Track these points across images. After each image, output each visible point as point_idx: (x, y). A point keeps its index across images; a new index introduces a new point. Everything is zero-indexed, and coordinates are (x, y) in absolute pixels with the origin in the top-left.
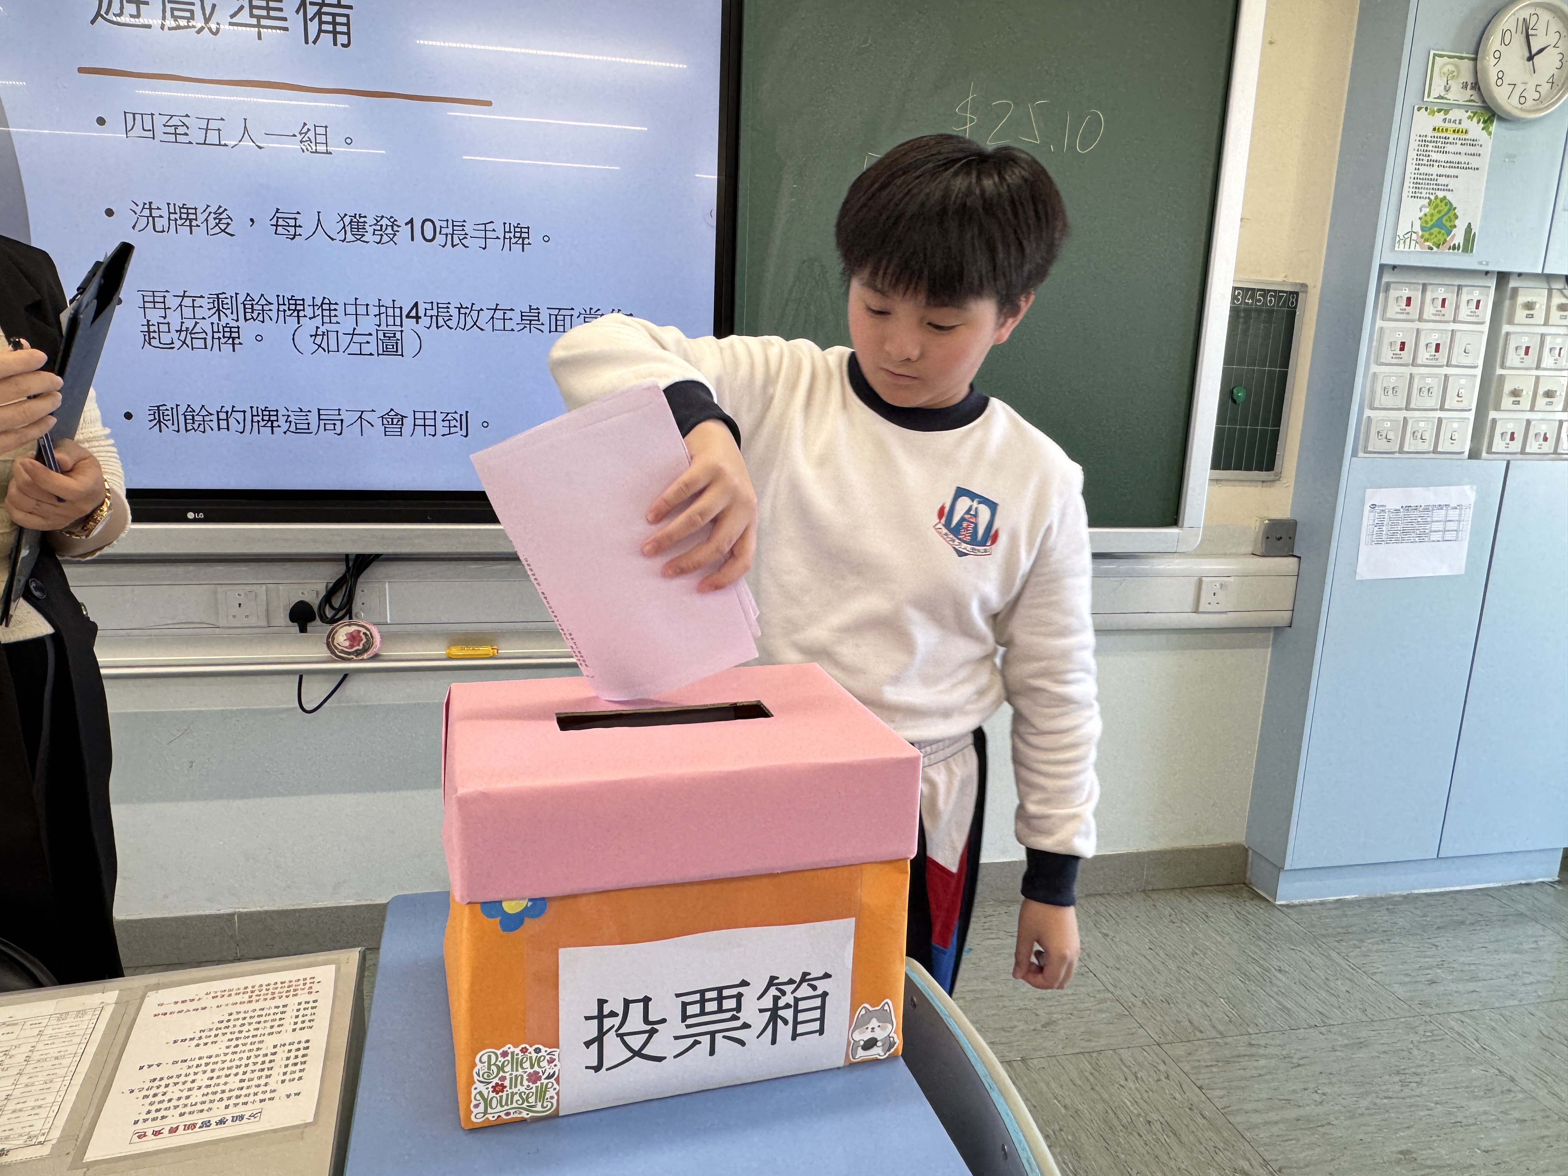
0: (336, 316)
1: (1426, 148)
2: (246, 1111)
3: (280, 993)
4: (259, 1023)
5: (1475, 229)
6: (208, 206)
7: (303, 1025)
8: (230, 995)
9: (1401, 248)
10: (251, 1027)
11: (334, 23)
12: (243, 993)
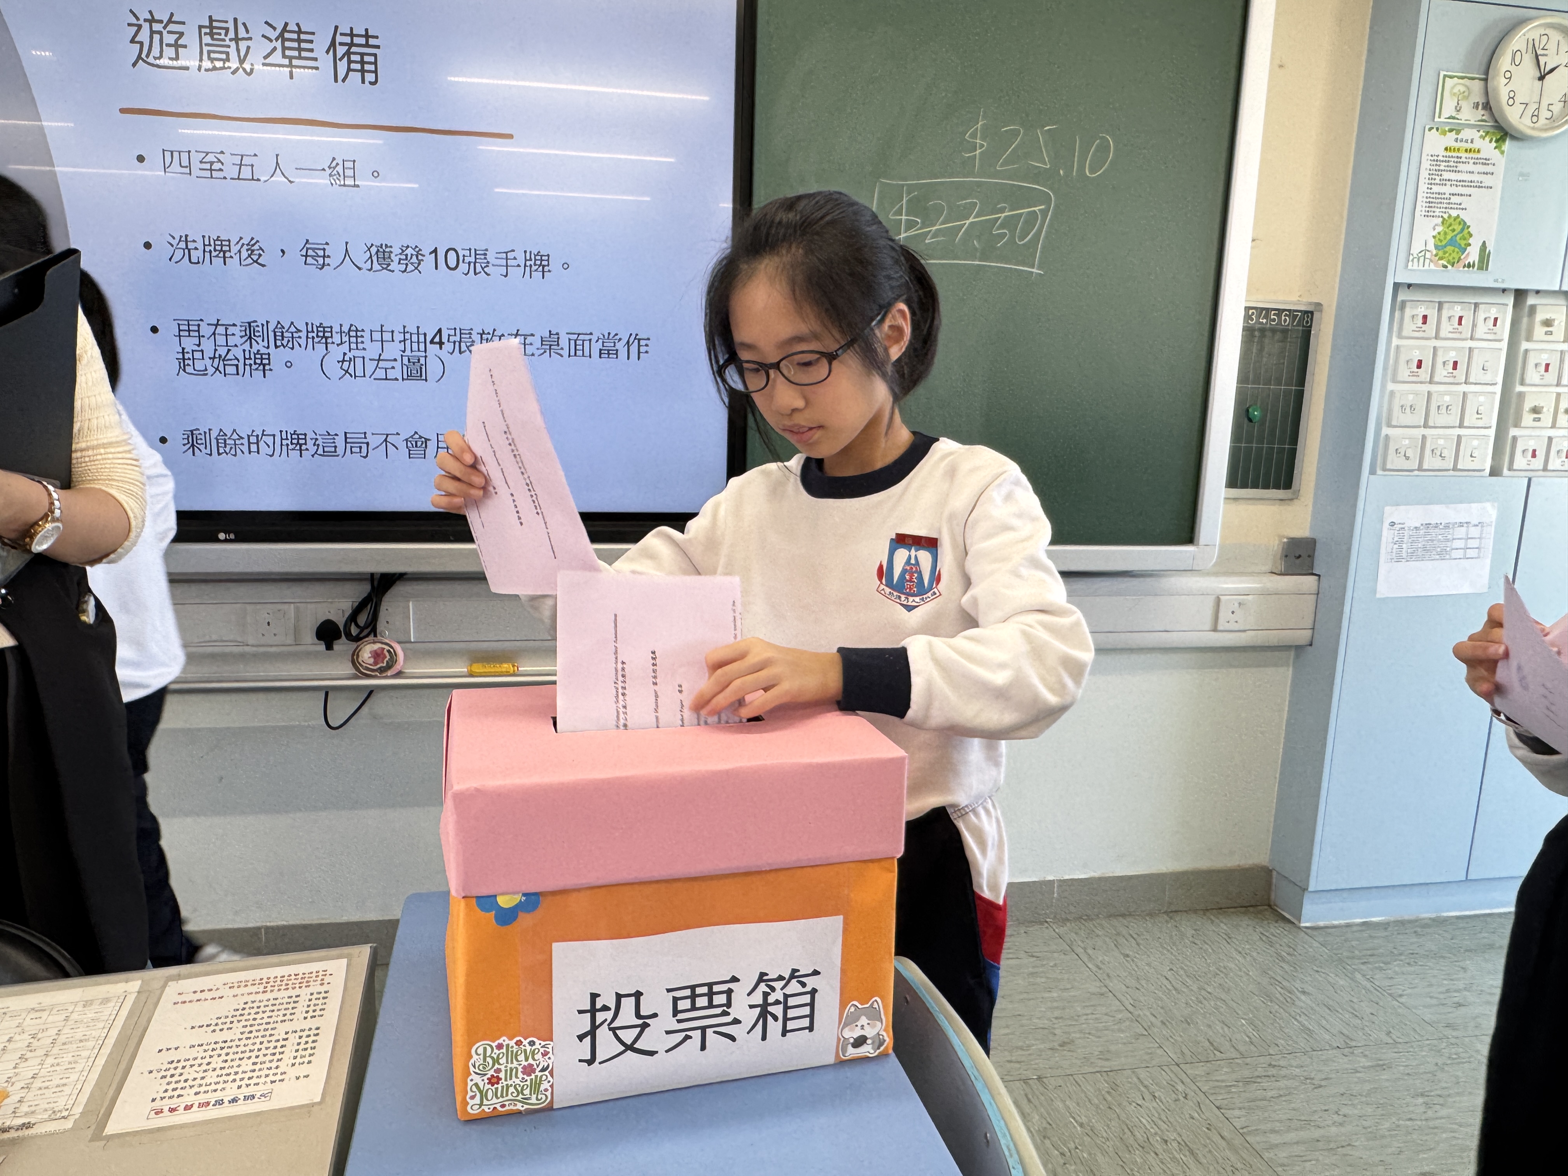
0: (362, 342)
1: (1437, 168)
2: (257, 1091)
3: (293, 984)
4: (273, 1011)
5: (1490, 247)
6: (241, 238)
7: (314, 1014)
8: (246, 986)
9: (1415, 267)
10: (265, 1015)
11: (362, 62)
12: (259, 984)
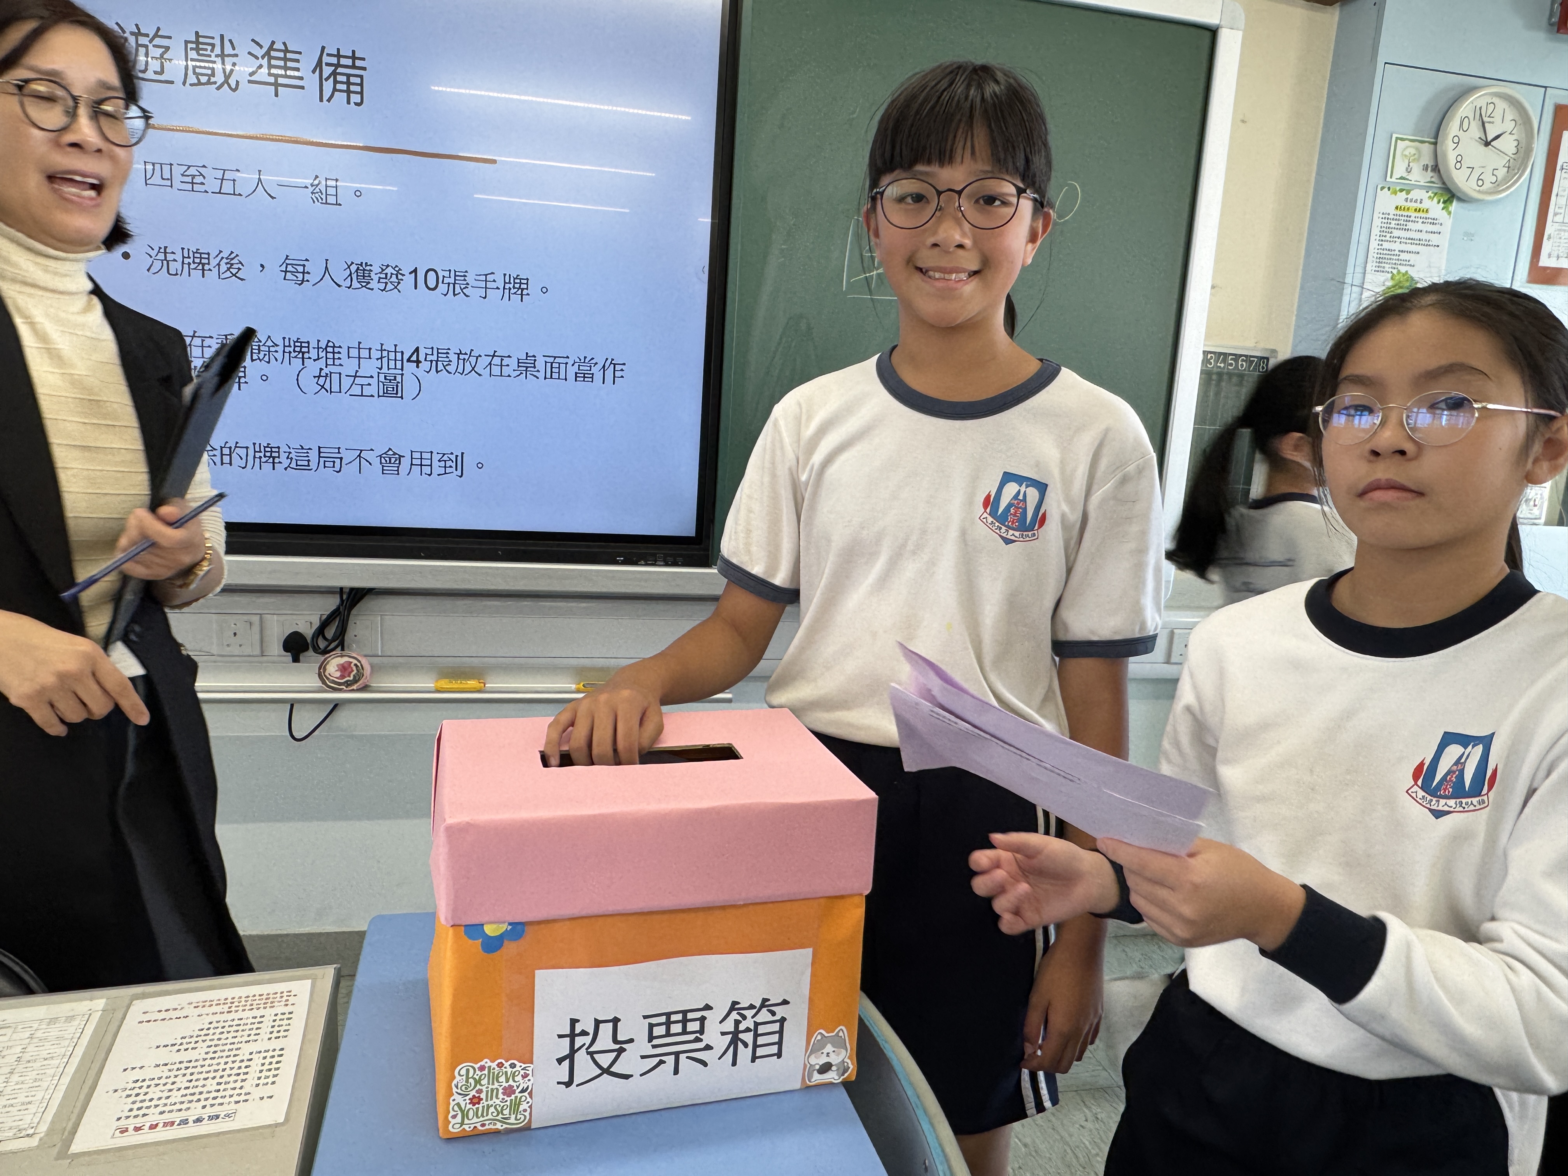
0: (339, 358)
1: (1388, 225)
2: (222, 1111)
3: (258, 1004)
4: (237, 1031)
6: (220, 252)
7: (278, 1035)
8: (211, 1005)
10: (230, 1035)
11: (348, 83)
12: (224, 1004)
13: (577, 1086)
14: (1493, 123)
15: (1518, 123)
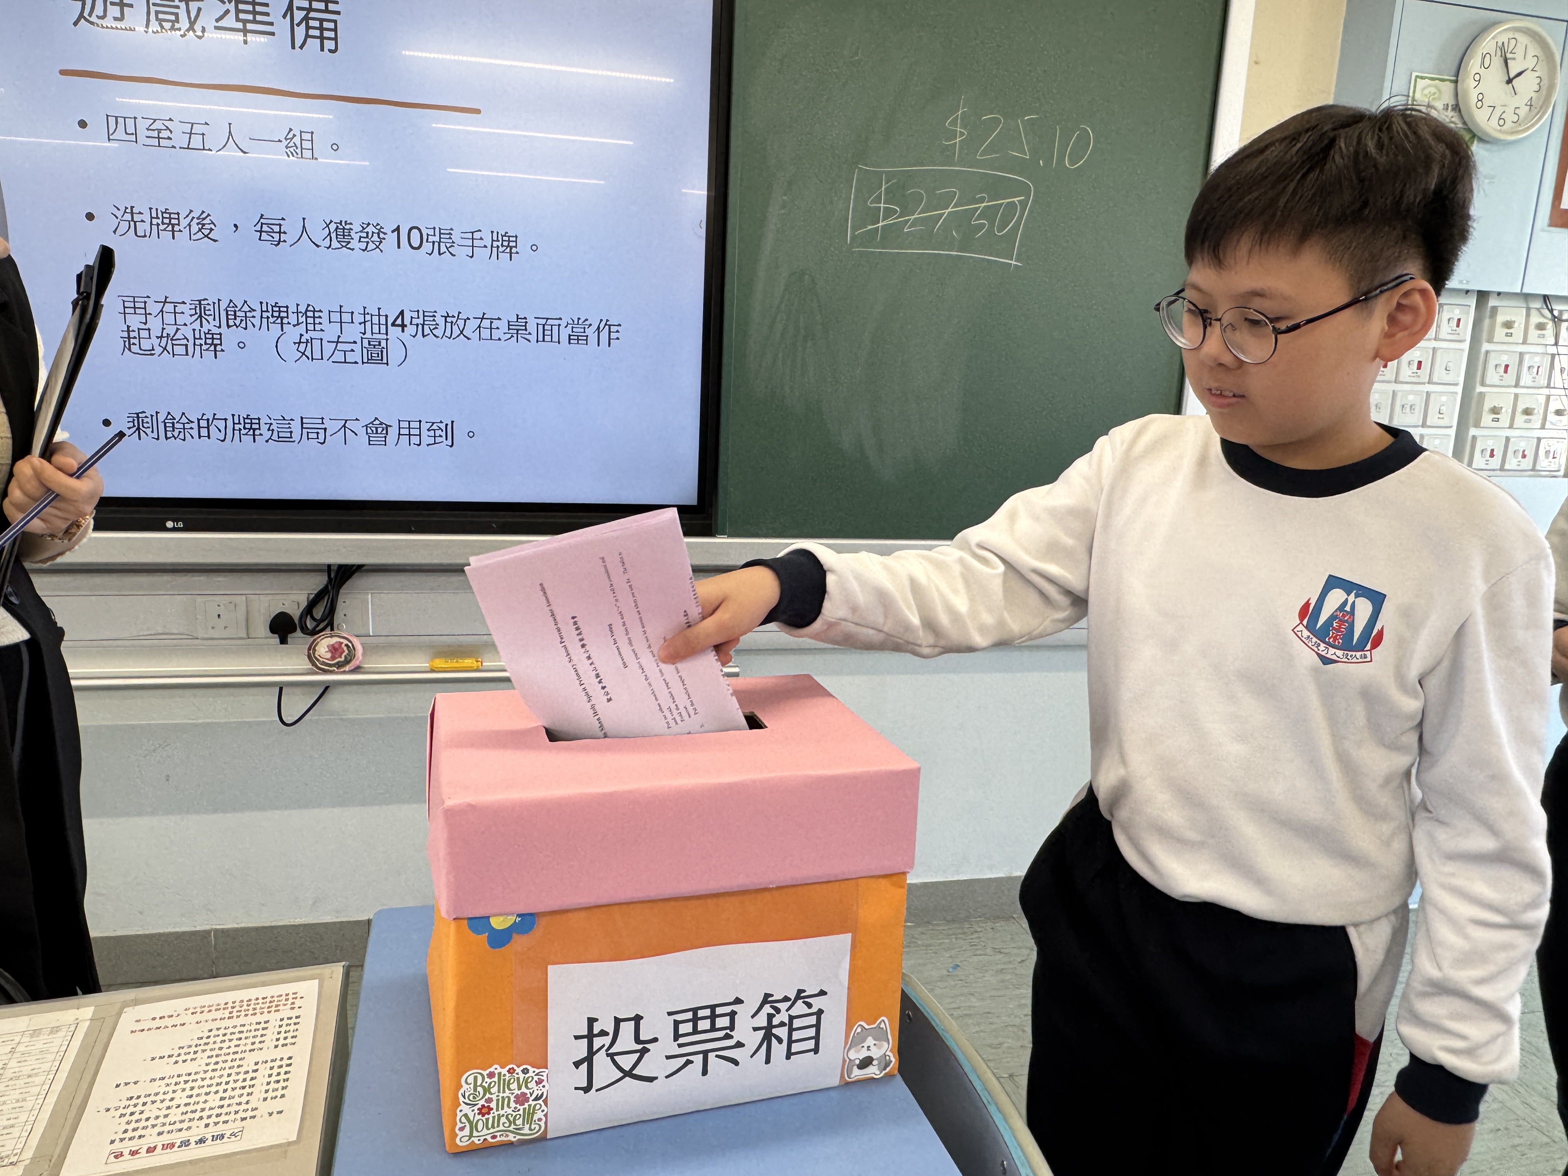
0: (320, 323)
2: (227, 1129)
3: (261, 1008)
4: (240, 1039)
6: (191, 211)
7: (285, 1042)
8: (210, 1011)
10: (232, 1044)
11: (321, 29)
12: (224, 1009)
13: (597, 1091)
14: (1514, 59)
15: (1540, 59)
